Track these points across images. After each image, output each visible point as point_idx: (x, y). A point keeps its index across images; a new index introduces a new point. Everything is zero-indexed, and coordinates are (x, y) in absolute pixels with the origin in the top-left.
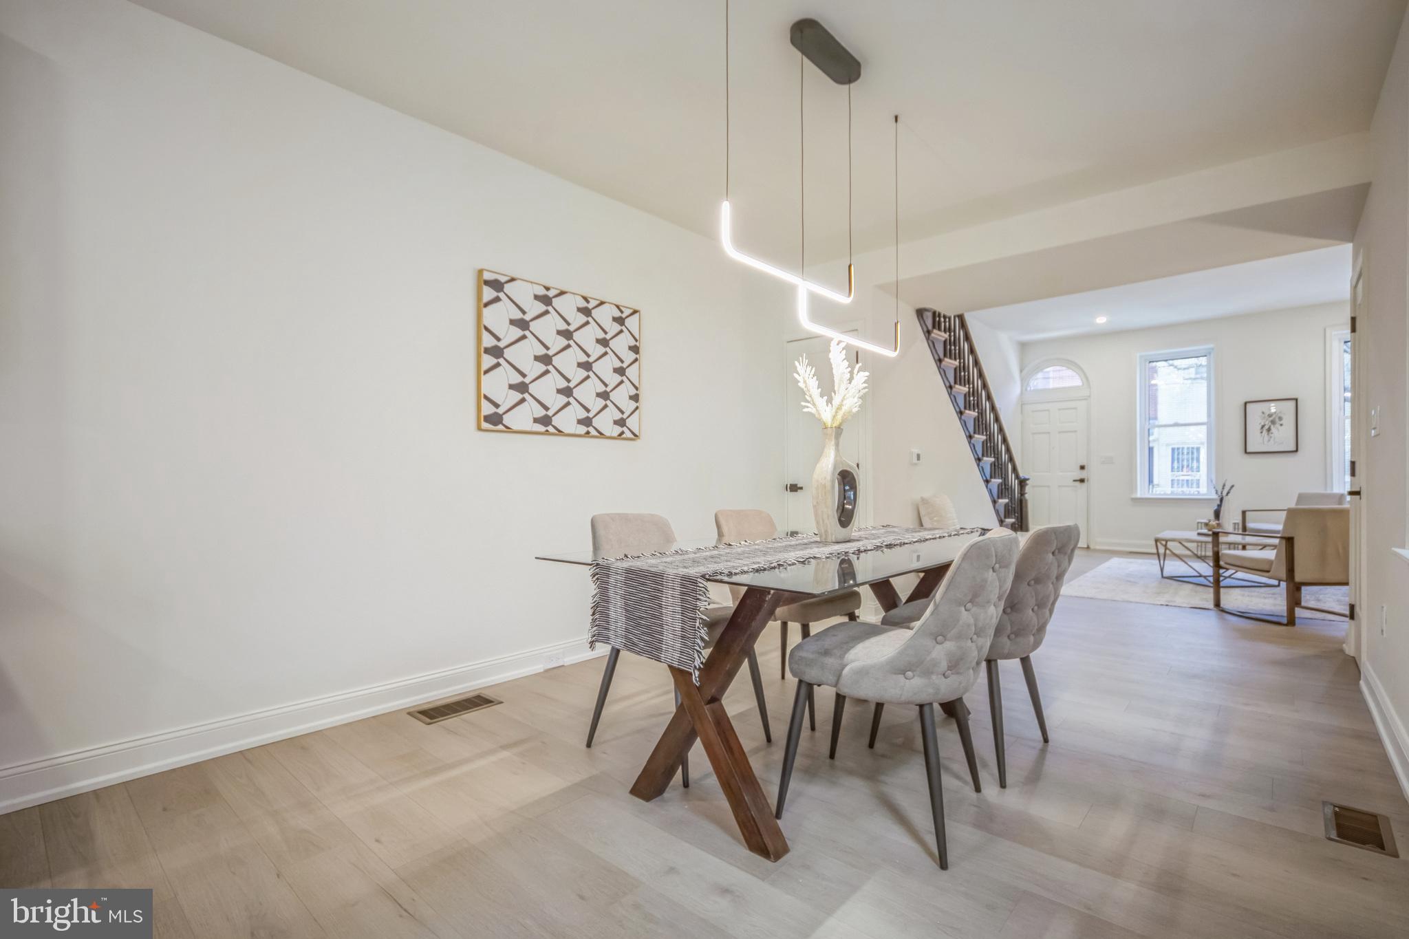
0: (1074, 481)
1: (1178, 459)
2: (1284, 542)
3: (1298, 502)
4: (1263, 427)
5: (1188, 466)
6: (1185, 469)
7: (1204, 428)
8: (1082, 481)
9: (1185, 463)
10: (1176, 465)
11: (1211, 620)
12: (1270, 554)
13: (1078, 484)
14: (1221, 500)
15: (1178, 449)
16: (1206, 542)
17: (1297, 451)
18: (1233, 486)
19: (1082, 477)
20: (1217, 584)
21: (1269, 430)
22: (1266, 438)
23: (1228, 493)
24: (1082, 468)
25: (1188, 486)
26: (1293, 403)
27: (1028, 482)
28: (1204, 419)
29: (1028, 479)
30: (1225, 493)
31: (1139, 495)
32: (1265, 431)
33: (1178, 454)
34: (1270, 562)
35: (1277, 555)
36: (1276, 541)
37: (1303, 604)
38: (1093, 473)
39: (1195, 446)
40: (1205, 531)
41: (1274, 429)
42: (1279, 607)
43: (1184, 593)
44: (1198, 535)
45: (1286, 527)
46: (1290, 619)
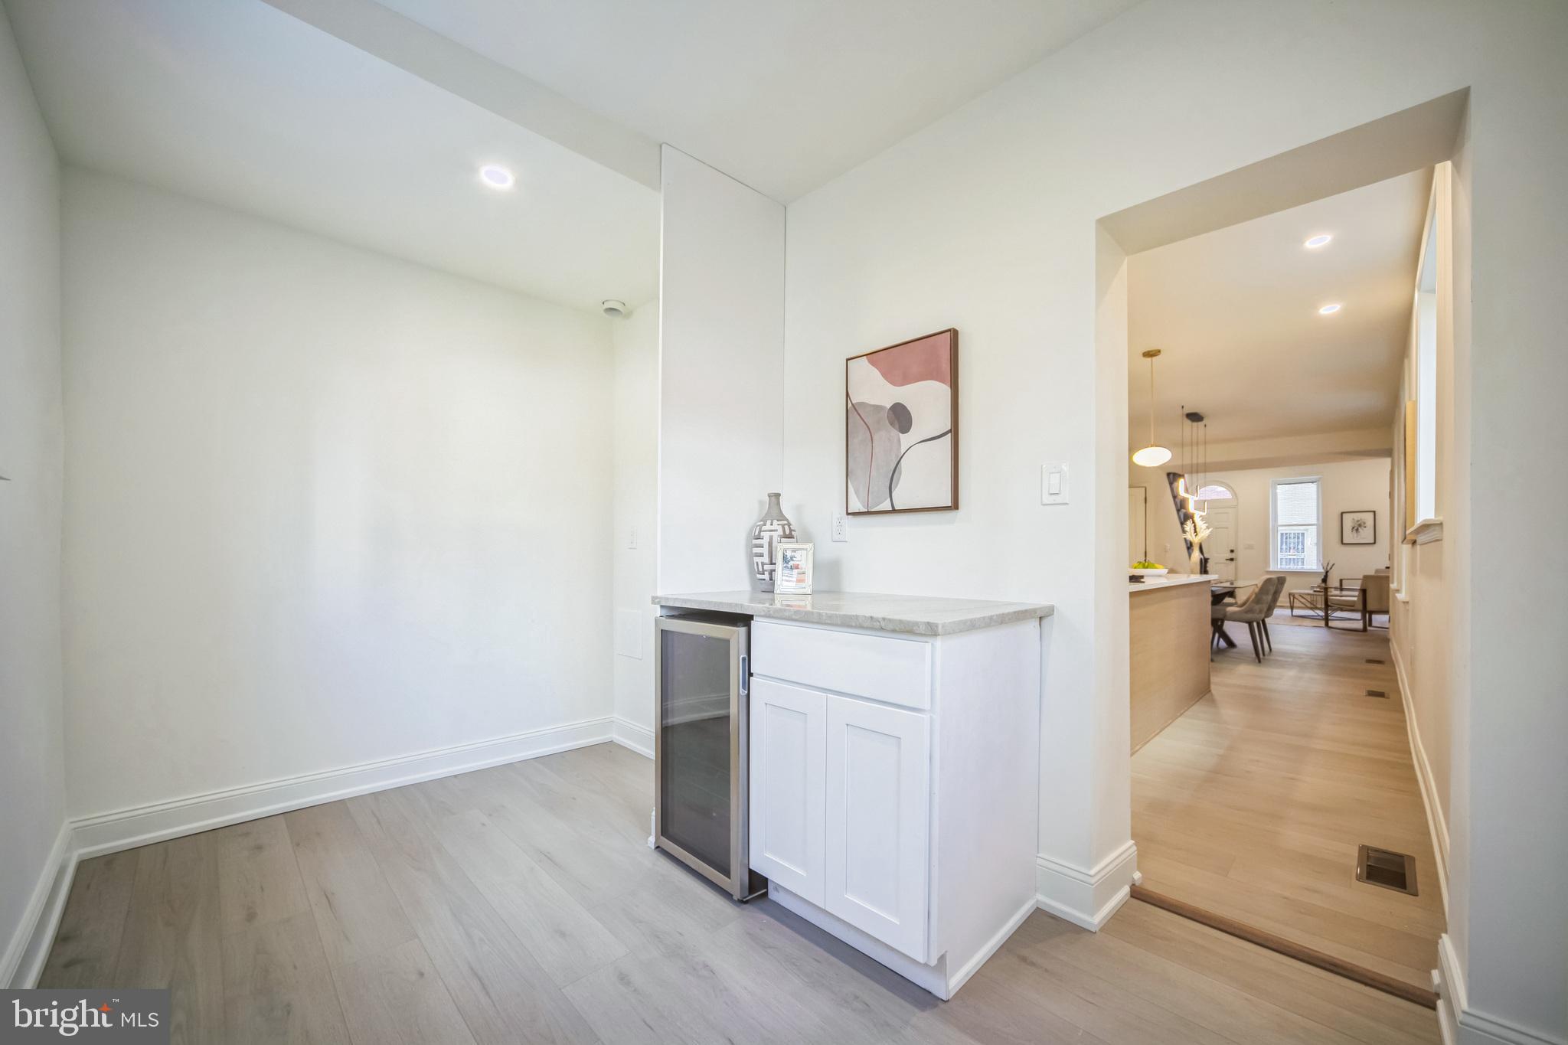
0: (1227, 560)
1: (1286, 543)
2: (1361, 593)
3: (1371, 573)
4: (1353, 528)
5: (1294, 548)
6: (1292, 551)
7: (1315, 527)
8: (1232, 560)
9: (1292, 545)
10: (1284, 546)
11: (1324, 631)
12: (1355, 599)
13: (1230, 561)
14: (1327, 572)
15: (1286, 534)
16: (1321, 595)
17: (1374, 543)
18: (1333, 565)
19: (1232, 557)
20: (1327, 619)
21: (1357, 530)
22: (1355, 535)
23: (1331, 568)
24: (1232, 551)
25: (1294, 562)
26: (1372, 514)
28: (1315, 522)
30: (1329, 568)
31: (1271, 570)
32: (1354, 531)
33: (1286, 538)
34: (1354, 601)
35: (1358, 599)
36: (1357, 593)
37: (1372, 625)
38: (1240, 554)
39: (1300, 532)
40: (1318, 589)
41: (1360, 529)
42: (1359, 625)
43: (1307, 622)
44: (1315, 591)
45: (1362, 585)
46: (1365, 630)
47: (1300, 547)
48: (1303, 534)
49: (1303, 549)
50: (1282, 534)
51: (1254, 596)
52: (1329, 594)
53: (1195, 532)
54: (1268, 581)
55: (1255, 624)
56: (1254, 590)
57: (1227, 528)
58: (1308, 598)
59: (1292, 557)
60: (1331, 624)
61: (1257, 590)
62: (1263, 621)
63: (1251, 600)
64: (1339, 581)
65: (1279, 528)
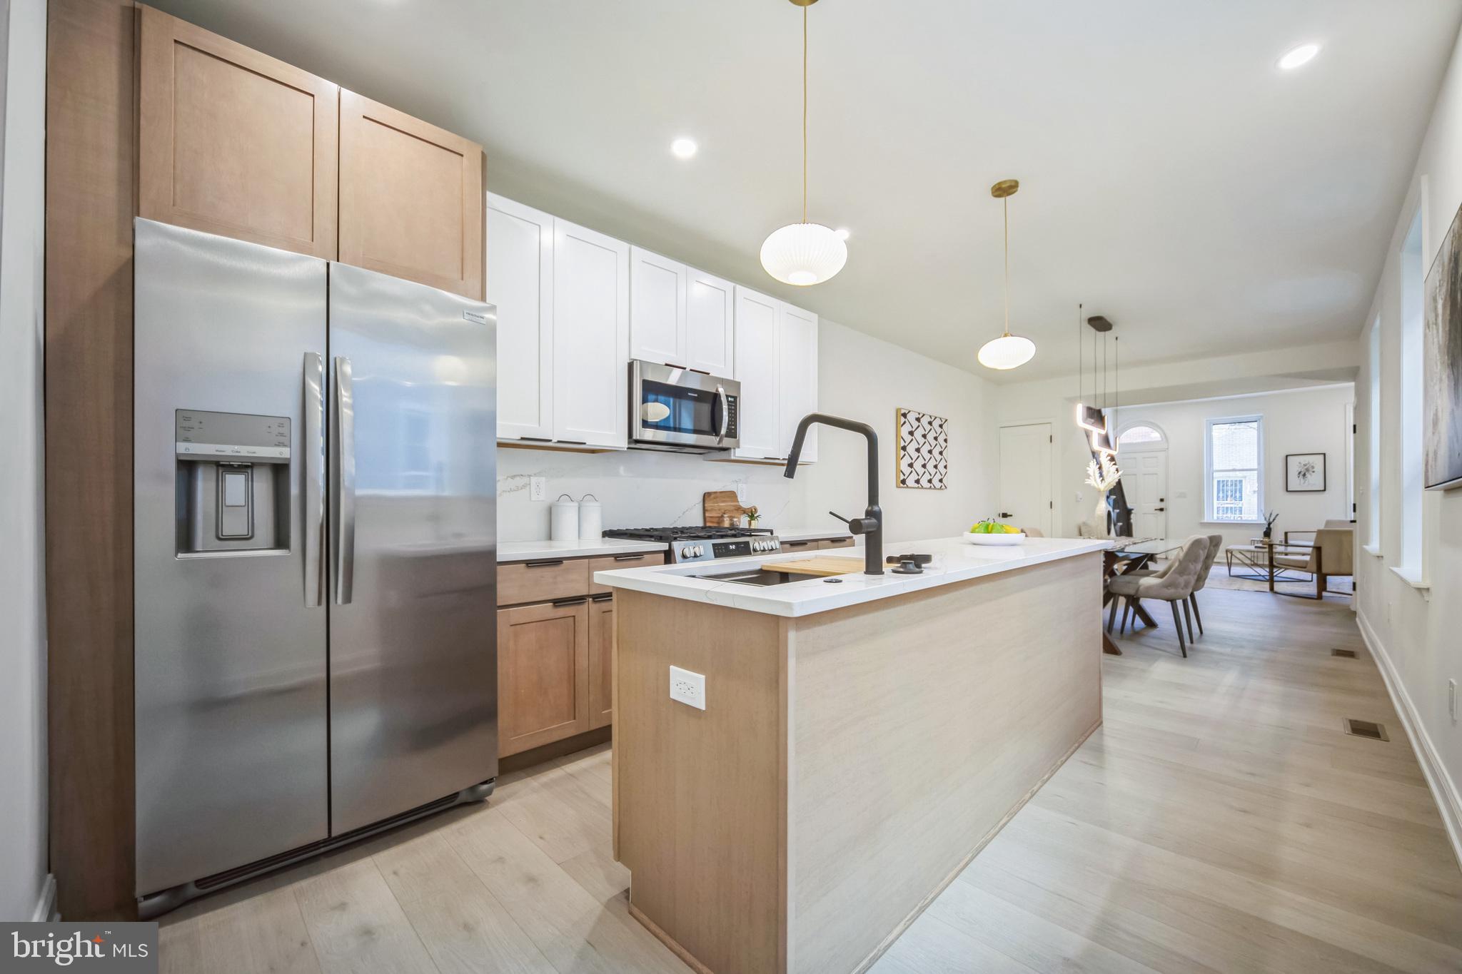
0: (1156, 510)
1: (1223, 490)
2: (1315, 550)
3: (1326, 526)
4: (1300, 473)
5: (1232, 496)
6: (1229, 499)
7: (1256, 472)
8: (1162, 510)
9: (1229, 493)
10: (1221, 495)
11: (1268, 599)
12: (1307, 558)
13: (1159, 512)
14: (1269, 524)
15: (1223, 481)
16: (1264, 552)
17: (1325, 490)
18: (1277, 515)
19: (1162, 507)
20: (1271, 580)
21: (1304, 475)
22: (1302, 481)
23: (1274, 520)
24: (1162, 500)
25: (1232, 512)
26: (1322, 456)
27: (1133, 511)
28: (1256, 467)
29: (1132, 509)
30: (1271, 520)
31: (1205, 521)
32: (1301, 476)
33: (1223, 486)
34: (1306, 562)
35: (1311, 558)
36: (1309, 550)
37: (1328, 590)
38: (1170, 505)
39: (1238, 479)
40: (1261, 545)
41: (1307, 475)
42: (1312, 589)
43: (1248, 585)
44: (1256, 547)
45: (1316, 541)
46: (1320, 597)
47: (1238, 495)
48: (1241, 481)
49: (1241, 497)
50: (1219, 482)
51: (1177, 564)
52: (1274, 550)
53: (1101, 475)
54: (1197, 543)
55: (1180, 603)
56: (1178, 554)
57: (1156, 474)
58: (1249, 555)
59: (1229, 506)
60: (1278, 587)
61: (1182, 555)
62: (1192, 596)
63: (1173, 569)
64: (1283, 534)
65: (1216, 474)
